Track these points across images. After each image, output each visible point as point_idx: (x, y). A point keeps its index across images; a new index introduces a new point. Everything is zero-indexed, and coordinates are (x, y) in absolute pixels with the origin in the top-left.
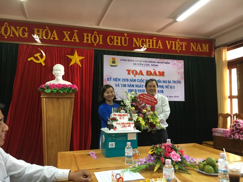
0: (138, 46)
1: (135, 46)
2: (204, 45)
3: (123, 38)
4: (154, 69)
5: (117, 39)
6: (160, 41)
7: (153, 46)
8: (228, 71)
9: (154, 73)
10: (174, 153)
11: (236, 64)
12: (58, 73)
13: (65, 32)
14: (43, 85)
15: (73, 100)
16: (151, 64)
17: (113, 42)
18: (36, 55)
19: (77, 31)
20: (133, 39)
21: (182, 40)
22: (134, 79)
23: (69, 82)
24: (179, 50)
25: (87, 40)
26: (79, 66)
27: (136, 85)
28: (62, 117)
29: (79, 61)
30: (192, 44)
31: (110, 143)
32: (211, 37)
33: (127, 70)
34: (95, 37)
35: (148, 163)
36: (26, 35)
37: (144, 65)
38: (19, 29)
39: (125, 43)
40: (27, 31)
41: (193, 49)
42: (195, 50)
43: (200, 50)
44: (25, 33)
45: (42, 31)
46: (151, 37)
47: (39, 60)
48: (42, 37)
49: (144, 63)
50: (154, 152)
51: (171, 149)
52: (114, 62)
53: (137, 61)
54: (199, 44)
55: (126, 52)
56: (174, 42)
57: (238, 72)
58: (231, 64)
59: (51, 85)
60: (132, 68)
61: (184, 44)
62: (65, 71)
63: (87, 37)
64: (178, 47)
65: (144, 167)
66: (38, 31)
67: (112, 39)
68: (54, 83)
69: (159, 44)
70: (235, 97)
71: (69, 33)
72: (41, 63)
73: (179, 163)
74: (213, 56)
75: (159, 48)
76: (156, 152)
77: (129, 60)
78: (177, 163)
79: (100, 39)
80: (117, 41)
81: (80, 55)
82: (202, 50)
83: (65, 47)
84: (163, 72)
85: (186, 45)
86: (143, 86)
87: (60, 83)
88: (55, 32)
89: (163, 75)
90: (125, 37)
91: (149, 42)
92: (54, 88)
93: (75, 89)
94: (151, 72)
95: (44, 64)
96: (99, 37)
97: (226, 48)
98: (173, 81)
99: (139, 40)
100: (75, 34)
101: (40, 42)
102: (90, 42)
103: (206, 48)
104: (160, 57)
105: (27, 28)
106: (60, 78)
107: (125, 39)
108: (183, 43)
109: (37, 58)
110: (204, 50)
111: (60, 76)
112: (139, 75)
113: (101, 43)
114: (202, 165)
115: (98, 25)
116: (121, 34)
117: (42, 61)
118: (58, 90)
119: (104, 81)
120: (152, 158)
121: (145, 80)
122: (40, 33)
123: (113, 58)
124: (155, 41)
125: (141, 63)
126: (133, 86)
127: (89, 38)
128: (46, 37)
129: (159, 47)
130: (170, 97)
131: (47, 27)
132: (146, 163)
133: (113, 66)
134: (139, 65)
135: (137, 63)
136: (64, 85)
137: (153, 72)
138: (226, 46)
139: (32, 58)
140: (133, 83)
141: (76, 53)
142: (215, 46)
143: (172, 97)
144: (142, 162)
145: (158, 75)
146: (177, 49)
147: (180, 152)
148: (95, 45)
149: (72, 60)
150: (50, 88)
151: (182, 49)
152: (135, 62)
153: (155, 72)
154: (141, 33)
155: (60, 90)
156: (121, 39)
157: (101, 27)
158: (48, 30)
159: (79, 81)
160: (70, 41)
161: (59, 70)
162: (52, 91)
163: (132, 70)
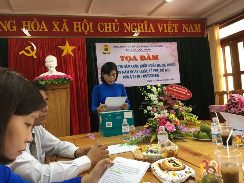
0: (130, 32)
1: (126, 31)
2: (195, 25)
3: (114, 24)
4: (147, 54)
5: (108, 26)
6: (151, 24)
7: (144, 30)
8: (221, 49)
9: (148, 58)
10: (169, 124)
11: (229, 41)
12: (50, 65)
13: (54, 23)
14: (37, 78)
15: (69, 90)
16: (144, 48)
17: (104, 29)
18: (26, 49)
19: (66, 21)
20: (124, 25)
21: (173, 22)
22: (128, 65)
23: (63, 73)
24: (171, 33)
25: (78, 29)
26: (72, 56)
27: (131, 71)
28: (59, 107)
29: (71, 50)
30: (184, 25)
31: (107, 123)
32: (203, 17)
33: (120, 56)
34: (85, 25)
35: (144, 136)
36: (15, 28)
37: (137, 50)
38: (7, 23)
39: (116, 30)
40: (15, 24)
41: (185, 30)
42: (187, 31)
43: (193, 31)
44: (13, 26)
45: (31, 23)
46: (142, 21)
47: (30, 53)
48: (31, 29)
49: (137, 48)
50: (149, 125)
51: (166, 121)
52: (106, 49)
53: (130, 46)
54: (191, 25)
55: (117, 38)
56: (165, 25)
57: (231, 50)
58: (224, 42)
59: (45, 77)
60: (126, 54)
61: (176, 25)
62: (58, 62)
63: (76, 26)
64: (170, 29)
65: (141, 139)
66: (26, 24)
67: (102, 25)
68: (48, 75)
69: (151, 28)
70: (229, 75)
71: (58, 22)
72: (32, 56)
73: (174, 133)
74: (205, 36)
75: (151, 32)
76: (151, 125)
77: (122, 47)
78: (172, 133)
79: (90, 27)
80: (108, 28)
81: (72, 44)
82: (194, 30)
83: (55, 38)
84: (157, 56)
85: (178, 26)
86: (138, 72)
87: (54, 75)
88: (43, 23)
89: (157, 59)
90: (116, 23)
91: (140, 26)
92: (48, 79)
93: (69, 79)
94: (144, 57)
95: (35, 57)
96: (89, 25)
97: (218, 26)
98: (167, 64)
99: (130, 25)
100: (65, 24)
101: (30, 35)
102: (80, 31)
103: (198, 28)
104: (153, 41)
105: (14, 21)
106: (54, 69)
107: (116, 25)
108: (174, 25)
109: (28, 52)
110: (196, 30)
111: (53, 67)
112: (133, 60)
113: (92, 31)
114: (196, 133)
115: (87, 13)
116: (111, 20)
117: (33, 54)
118: (52, 81)
119: (98, 69)
120: (148, 131)
121: (140, 65)
122: (29, 26)
123: (105, 46)
124: (146, 25)
125: (134, 48)
126: (128, 72)
127: (79, 27)
128: (35, 29)
129: (151, 30)
130: (165, 80)
131: (35, 19)
132: (143, 136)
133: (106, 54)
134: (132, 51)
135: (129, 48)
136: (58, 76)
137: (146, 56)
138: (218, 24)
139: (23, 52)
140: (127, 69)
141: (67, 43)
142: (207, 26)
143: (168, 80)
144: (139, 135)
145: (152, 59)
146: (169, 31)
147: (174, 122)
148: (86, 33)
149: (63, 50)
150: (44, 80)
151: (174, 30)
152: (127, 48)
153: (149, 56)
154: (132, 17)
155: (55, 81)
156: (112, 25)
157: (90, 14)
158: (37, 22)
159: (73, 72)
160: (60, 31)
161: (52, 61)
162: (46, 83)
163: (125, 56)
